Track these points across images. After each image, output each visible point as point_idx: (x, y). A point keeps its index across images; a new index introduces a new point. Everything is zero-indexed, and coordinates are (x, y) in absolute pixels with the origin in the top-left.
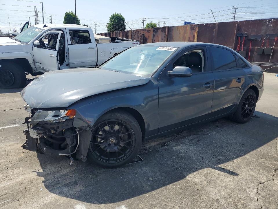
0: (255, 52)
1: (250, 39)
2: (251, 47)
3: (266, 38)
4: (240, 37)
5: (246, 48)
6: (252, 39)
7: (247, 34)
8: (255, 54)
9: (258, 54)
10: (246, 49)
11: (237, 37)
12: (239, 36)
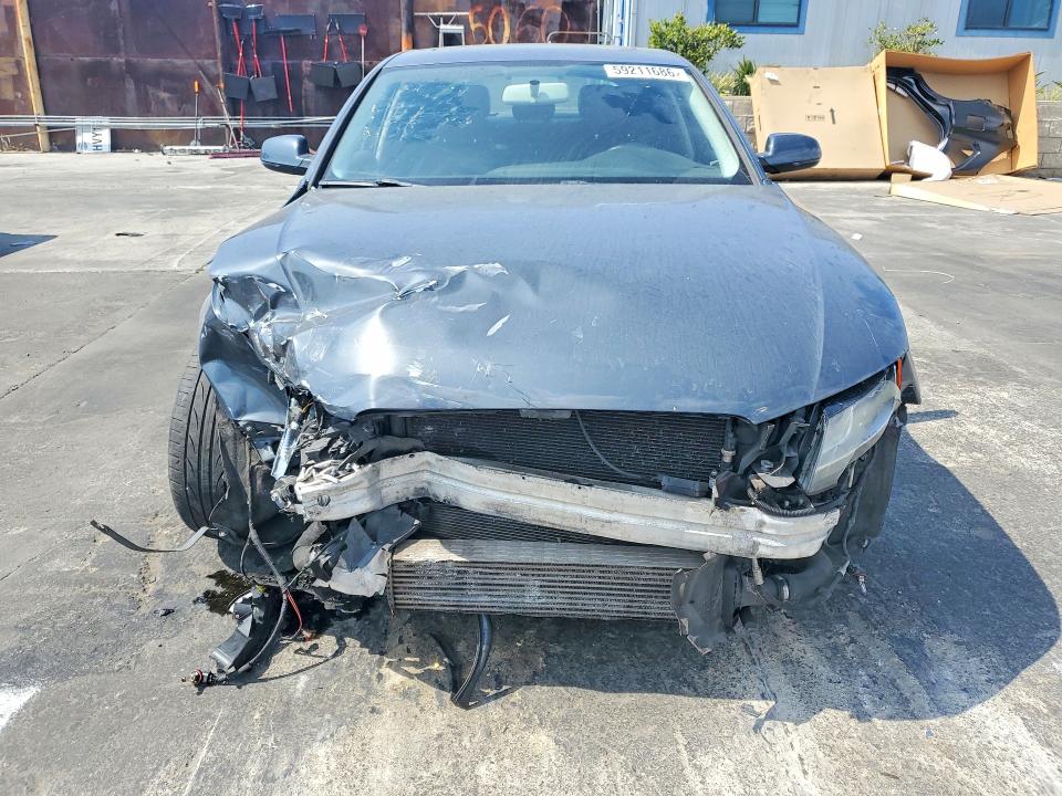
0: (306, 81)
1: (279, 32)
2: (290, 62)
3: (333, 26)
4: (237, 20)
5: (267, 63)
6: (284, 32)
7: (259, 10)
8: (308, 85)
9: (318, 87)
10: (269, 68)
11: (225, 22)
12: (233, 17)
